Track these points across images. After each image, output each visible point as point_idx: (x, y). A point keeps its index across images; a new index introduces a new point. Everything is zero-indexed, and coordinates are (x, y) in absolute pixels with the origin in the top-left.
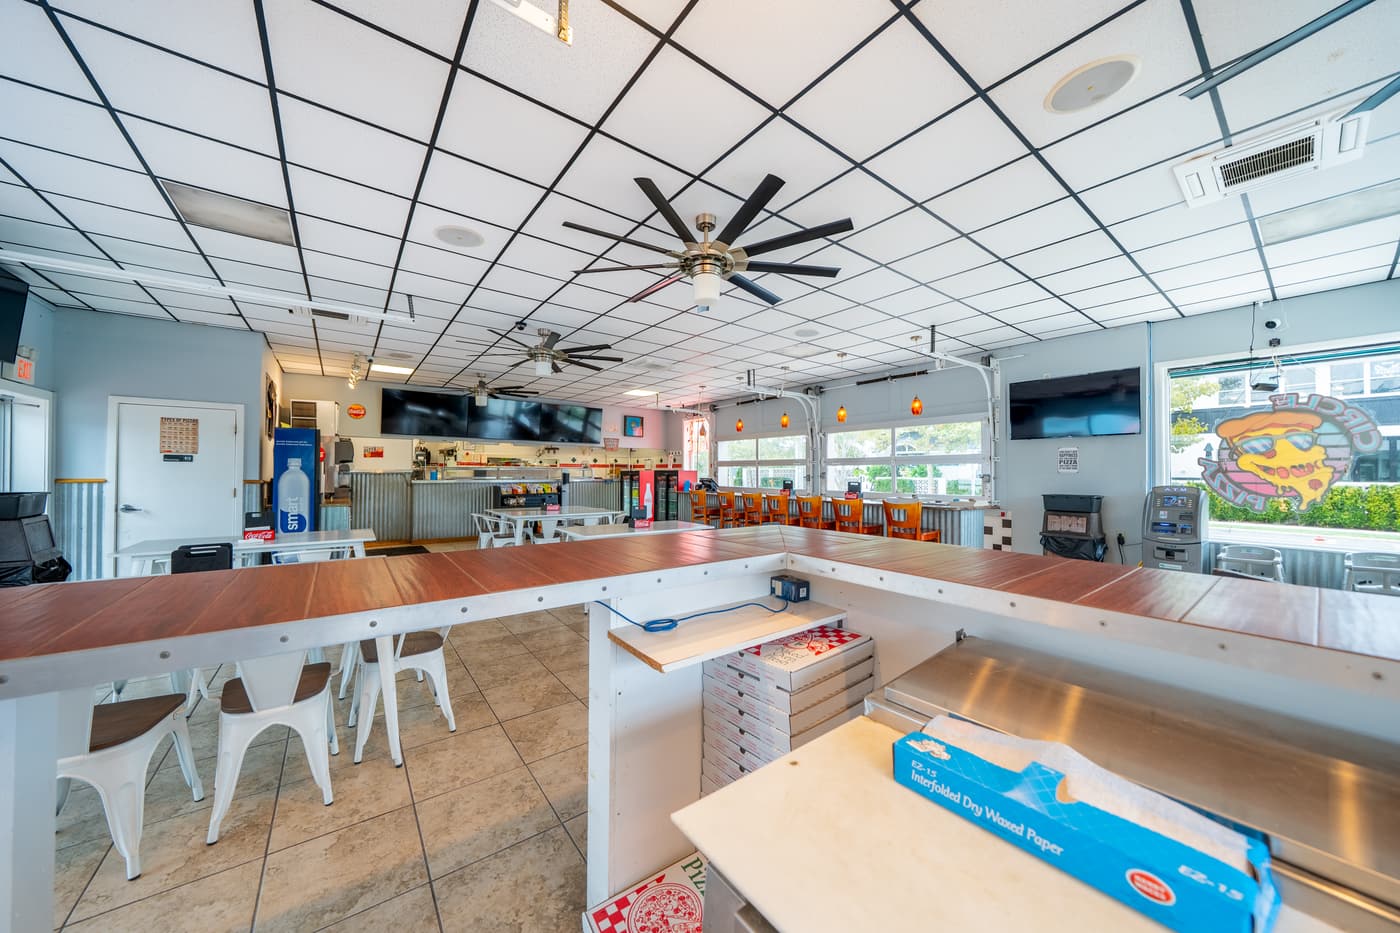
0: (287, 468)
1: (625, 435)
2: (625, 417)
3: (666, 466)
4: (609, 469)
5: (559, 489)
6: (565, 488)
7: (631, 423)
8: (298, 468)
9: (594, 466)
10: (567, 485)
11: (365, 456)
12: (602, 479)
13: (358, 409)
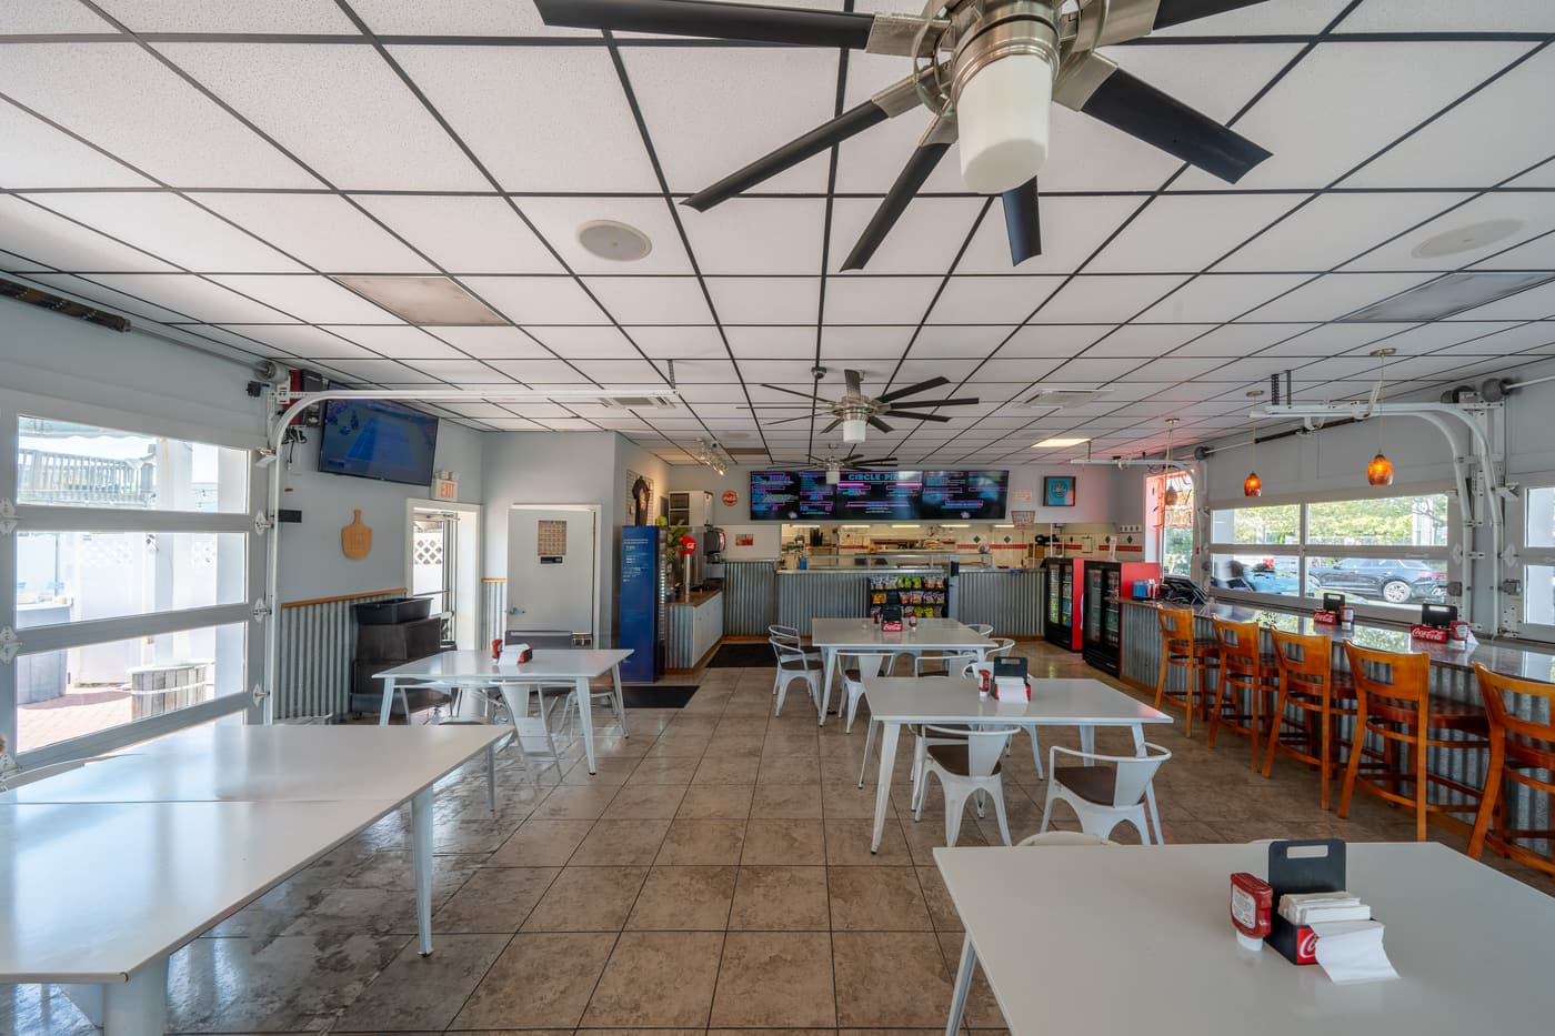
1: (1045, 503)
2: (1046, 479)
4: (1026, 551)
5: (946, 583)
6: (954, 581)
7: (1057, 487)
9: (1005, 547)
10: (956, 578)
11: (737, 545)
12: (1008, 570)
13: (730, 495)
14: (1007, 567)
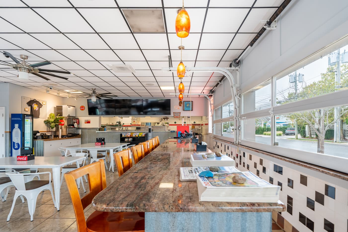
0: (15, 128)
1: (184, 110)
3: (181, 125)
5: (146, 135)
6: (150, 134)
7: (187, 105)
8: (18, 127)
11: (85, 123)
12: (170, 131)
13: (82, 107)
14: (170, 130)
